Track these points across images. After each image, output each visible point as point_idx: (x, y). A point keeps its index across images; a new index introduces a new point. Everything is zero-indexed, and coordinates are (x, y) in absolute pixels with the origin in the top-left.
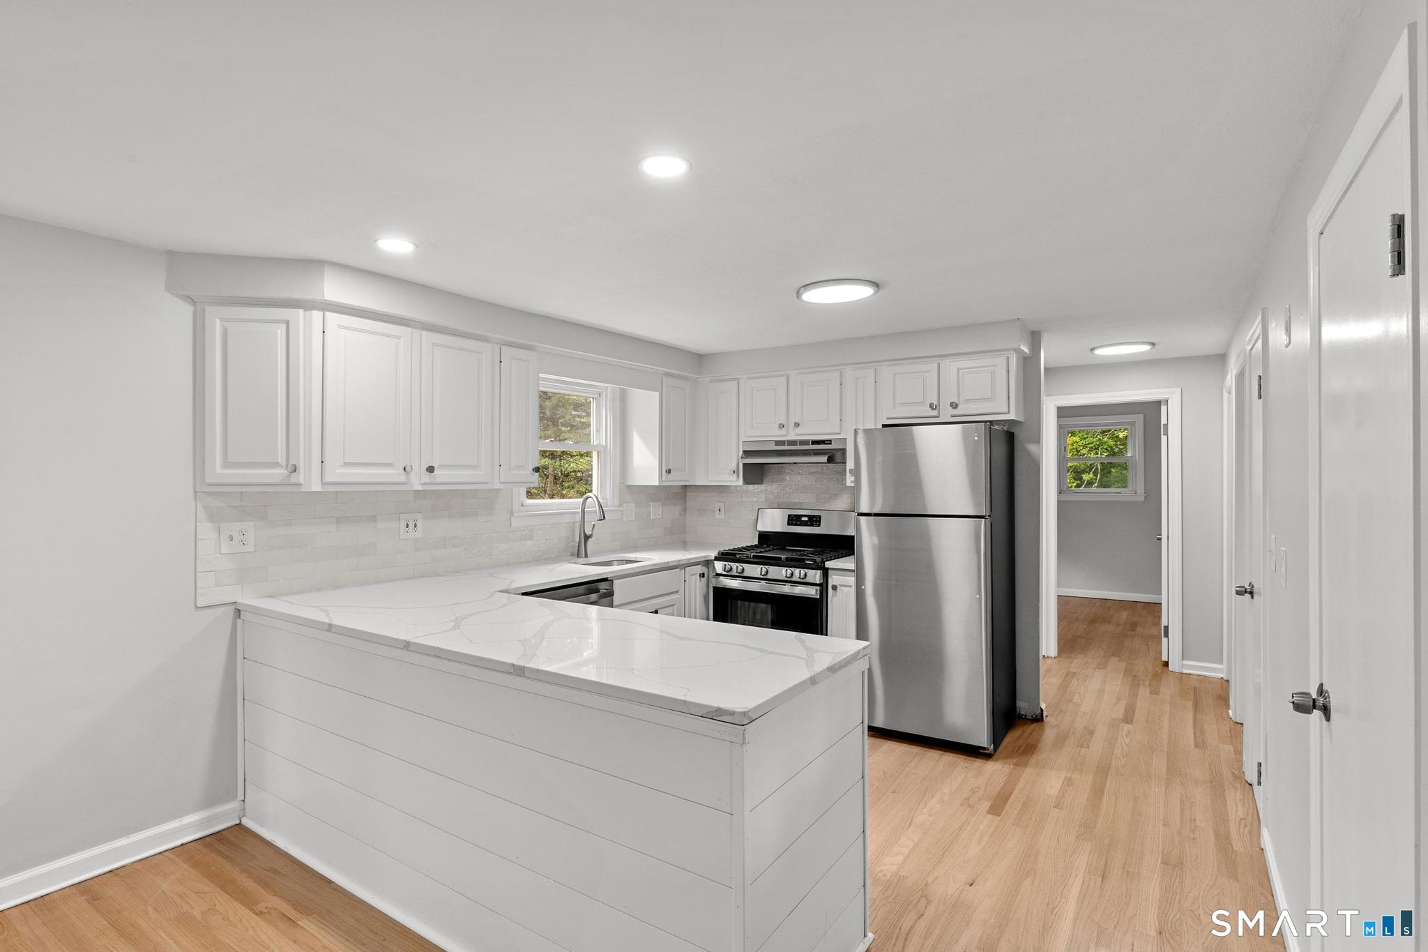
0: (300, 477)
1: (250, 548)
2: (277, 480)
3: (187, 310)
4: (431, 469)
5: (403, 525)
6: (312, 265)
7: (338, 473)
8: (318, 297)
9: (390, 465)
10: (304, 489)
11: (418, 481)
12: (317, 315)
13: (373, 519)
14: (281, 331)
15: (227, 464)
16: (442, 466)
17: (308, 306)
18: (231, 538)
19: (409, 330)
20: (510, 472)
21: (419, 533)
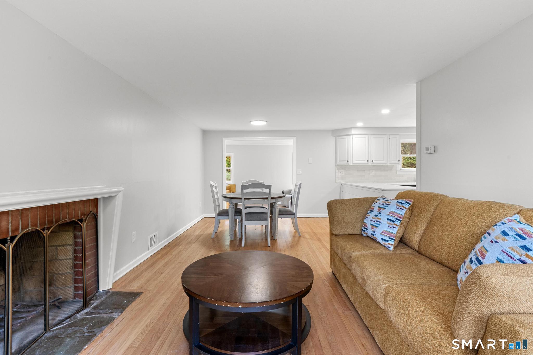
0: (349, 163)
1: (343, 174)
2: (346, 163)
3: (334, 138)
4: (372, 161)
5: (370, 172)
6: (350, 128)
7: (355, 162)
8: (351, 133)
9: (365, 160)
10: (350, 165)
11: (370, 163)
12: (351, 136)
13: (364, 171)
14: (346, 140)
15: (339, 161)
16: (375, 160)
17: (350, 135)
18: (340, 173)
19: (368, 136)
20: (392, 161)
21: (374, 174)
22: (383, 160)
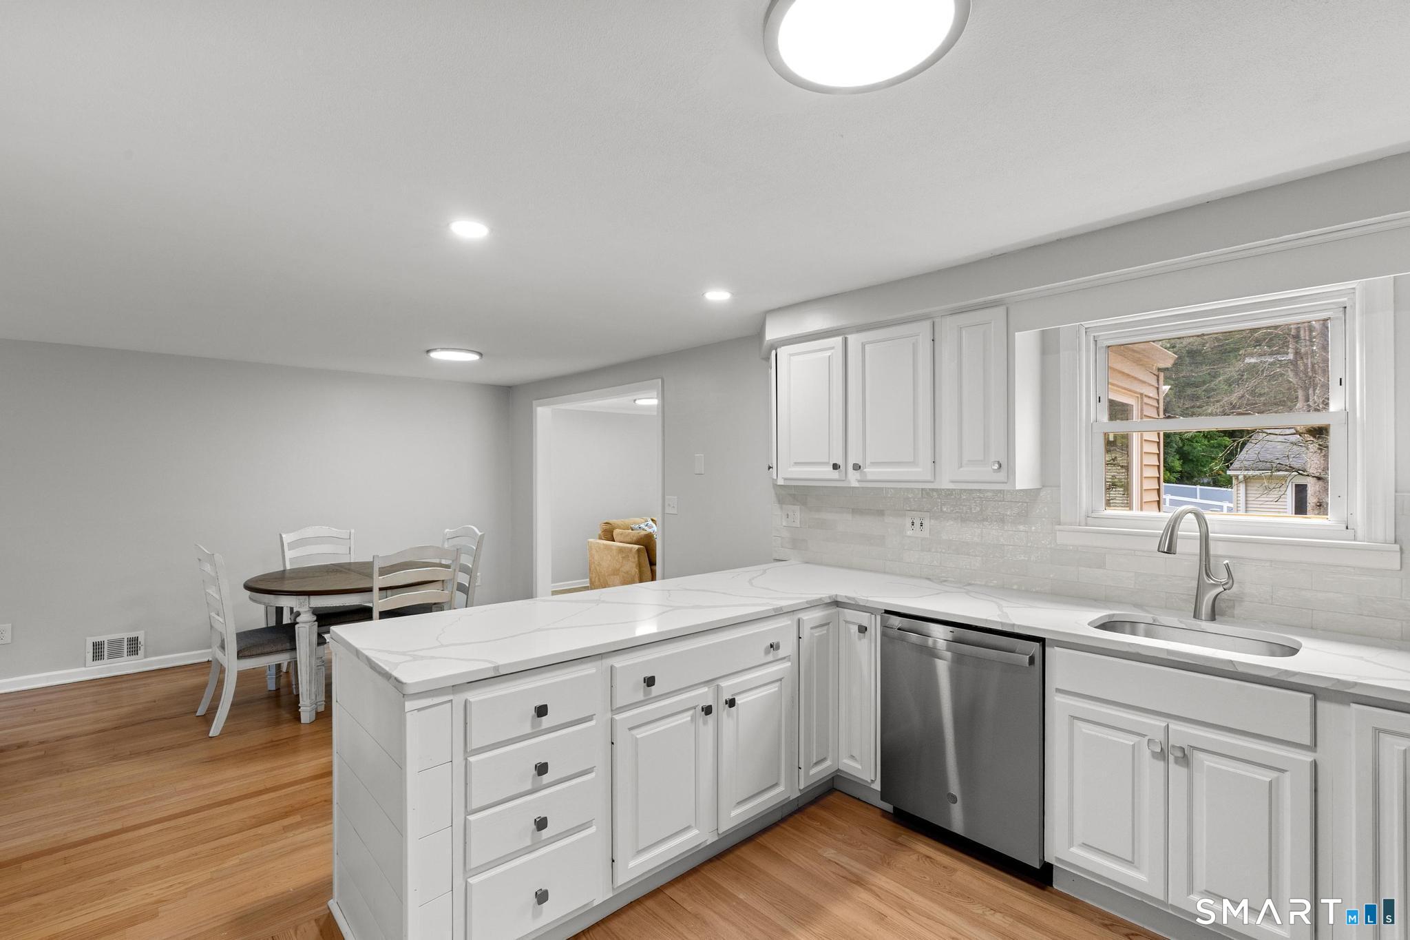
1: (797, 524)
4: (856, 467)
5: (908, 522)
11: (853, 478)
13: (882, 513)
18: (788, 517)
19: (842, 338)
20: (961, 469)
21: (926, 533)
22: (914, 463)
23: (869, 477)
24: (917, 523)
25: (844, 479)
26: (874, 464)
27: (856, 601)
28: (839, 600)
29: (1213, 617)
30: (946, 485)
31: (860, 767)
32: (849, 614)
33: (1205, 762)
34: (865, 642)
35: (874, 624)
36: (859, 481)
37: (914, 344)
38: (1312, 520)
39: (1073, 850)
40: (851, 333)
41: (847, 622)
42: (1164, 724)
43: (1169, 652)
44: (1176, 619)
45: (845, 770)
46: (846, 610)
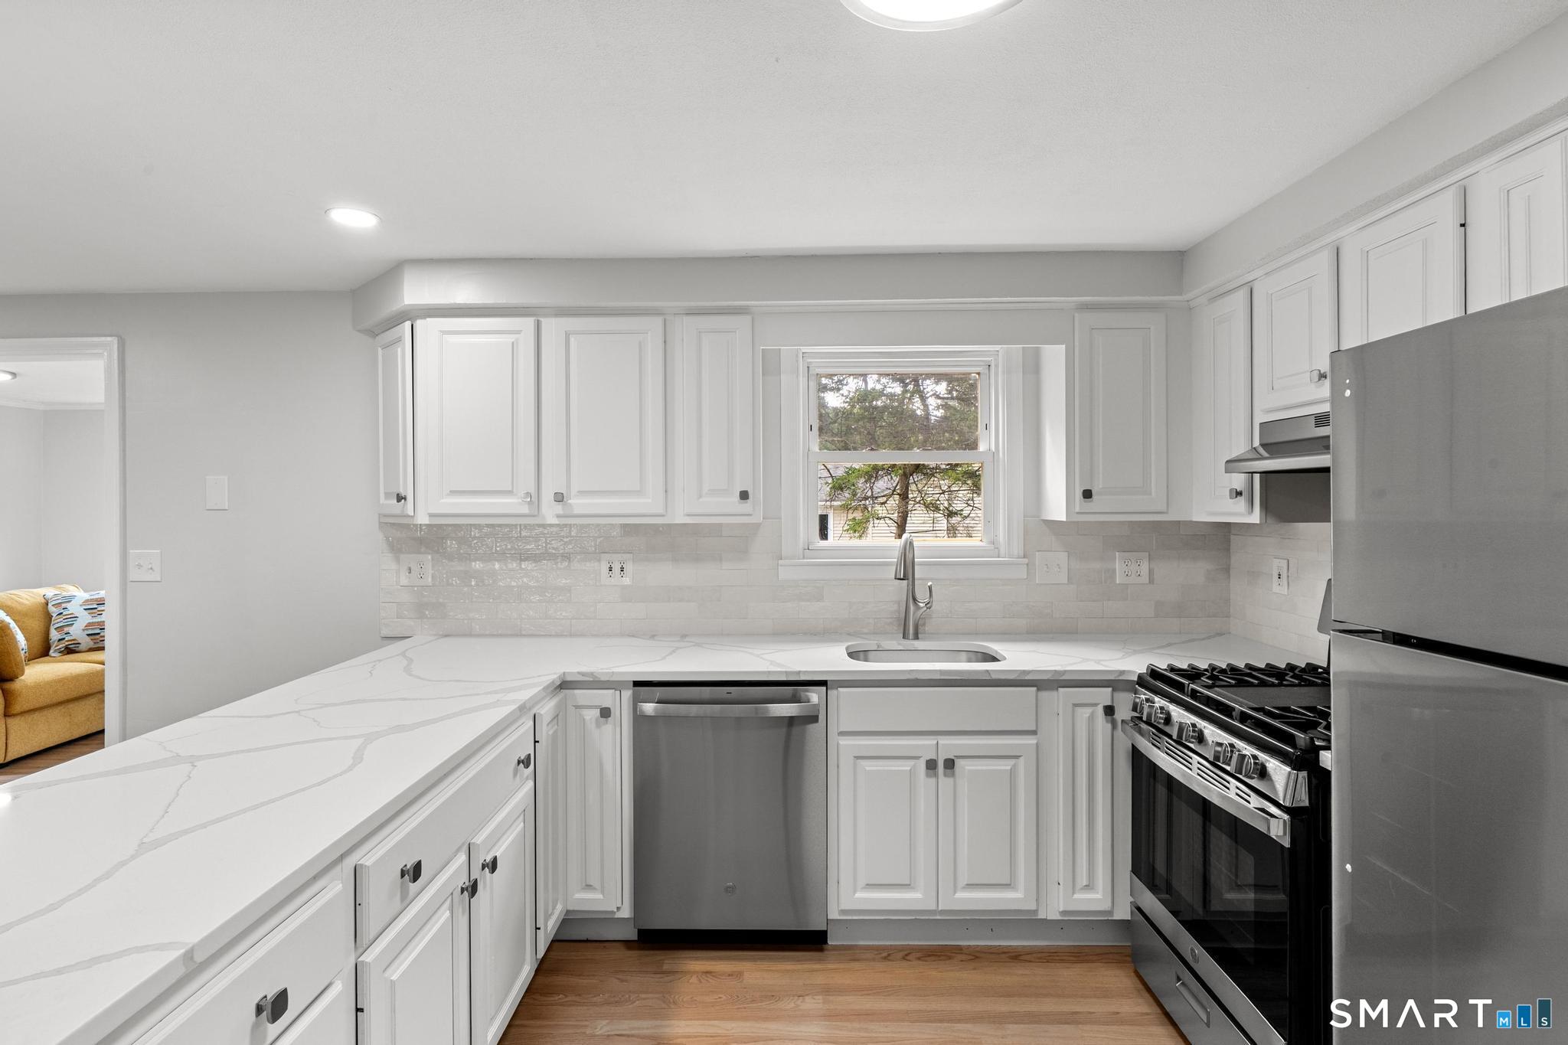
1: (427, 581)
5: (605, 567)
7: (443, 503)
8: (402, 304)
14: (400, 349)
15: (385, 496)
18: (409, 571)
19: (532, 321)
20: (701, 500)
21: (627, 581)
22: (639, 493)
23: (576, 511)
24: (616, 568)
25: (536, 514)
26: (583, 493)
27: (596, 677)
28: (569, 679)
29: (916, 637)
30: (680, 519)
31: (601, 896)
32: (581, 695)
33: (967, 768)
34: (608, 728)
35: (621, 702)
36: (558, 516)
37: (640, 343)
38: (960, 542)
39: (858, 895)
40: (546, 316)
41: (577, 707)
42: (935, 742)
43: (941, 672)
44: (894, 642)
45: (576, 909)
46: (577, 692)
